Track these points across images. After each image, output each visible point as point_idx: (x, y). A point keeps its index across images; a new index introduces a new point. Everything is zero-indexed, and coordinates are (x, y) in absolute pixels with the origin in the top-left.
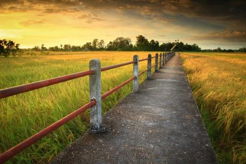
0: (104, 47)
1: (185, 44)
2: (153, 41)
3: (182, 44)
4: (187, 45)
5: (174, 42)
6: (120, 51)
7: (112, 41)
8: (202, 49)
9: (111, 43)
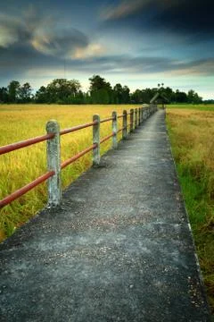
0: (31, 97)
1: (174, 91)
2: (119, 86)
3: (169, 90)
4: (178, 93)
5: (156, 87)
6: (60, 104)
7: (46, 86)
8: (203, 100)
9: (43, 89)
